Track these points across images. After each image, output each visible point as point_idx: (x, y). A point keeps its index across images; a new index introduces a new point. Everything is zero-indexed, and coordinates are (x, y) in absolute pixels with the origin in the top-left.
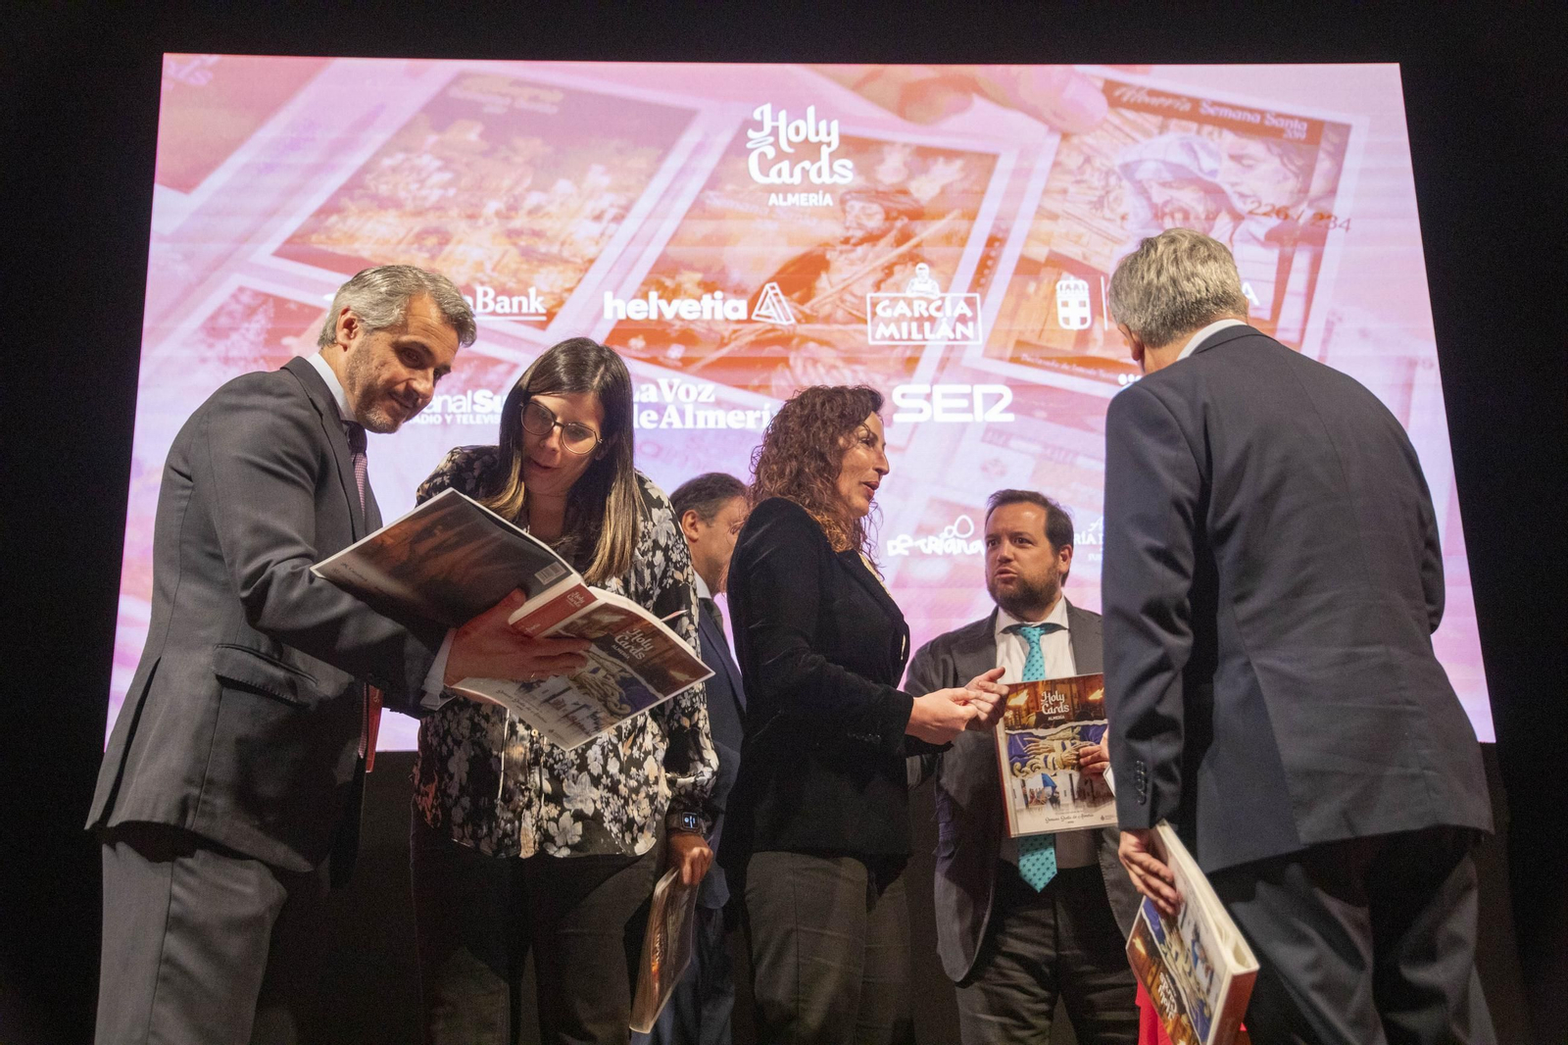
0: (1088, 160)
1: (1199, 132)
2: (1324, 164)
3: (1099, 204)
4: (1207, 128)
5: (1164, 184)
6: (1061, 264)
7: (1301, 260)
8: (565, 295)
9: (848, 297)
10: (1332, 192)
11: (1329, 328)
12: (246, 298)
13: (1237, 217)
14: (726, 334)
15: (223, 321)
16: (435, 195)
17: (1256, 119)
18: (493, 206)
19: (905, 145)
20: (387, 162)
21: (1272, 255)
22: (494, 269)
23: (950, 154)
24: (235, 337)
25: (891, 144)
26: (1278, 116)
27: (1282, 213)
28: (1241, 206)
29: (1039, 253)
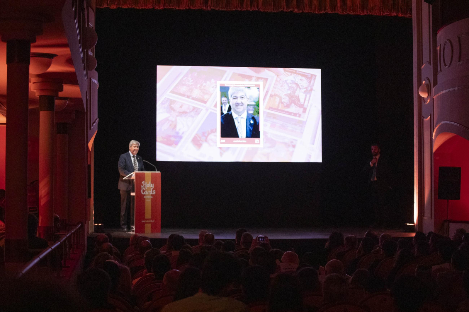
0: (281, 80)
1: (296, 76)
2: (312, 82)
3: (282, 86)
4: (297, 75)
5: (291, 83)
6: (276, 95)
7: (308, 96)
8: (208, 99)
10: (313, 85)
11: (311, 105)
13: (300, 89)
16: (191, 84)
17: (304, 74)
18: (199, 85)
19: (255, 77)
20: (184, 79)
21: (304, 95)
23: (261, 78)
25: (253, 76)
26: (307, 73)
27: (306, 88)
28: (301, 87)
29: (273, 94)
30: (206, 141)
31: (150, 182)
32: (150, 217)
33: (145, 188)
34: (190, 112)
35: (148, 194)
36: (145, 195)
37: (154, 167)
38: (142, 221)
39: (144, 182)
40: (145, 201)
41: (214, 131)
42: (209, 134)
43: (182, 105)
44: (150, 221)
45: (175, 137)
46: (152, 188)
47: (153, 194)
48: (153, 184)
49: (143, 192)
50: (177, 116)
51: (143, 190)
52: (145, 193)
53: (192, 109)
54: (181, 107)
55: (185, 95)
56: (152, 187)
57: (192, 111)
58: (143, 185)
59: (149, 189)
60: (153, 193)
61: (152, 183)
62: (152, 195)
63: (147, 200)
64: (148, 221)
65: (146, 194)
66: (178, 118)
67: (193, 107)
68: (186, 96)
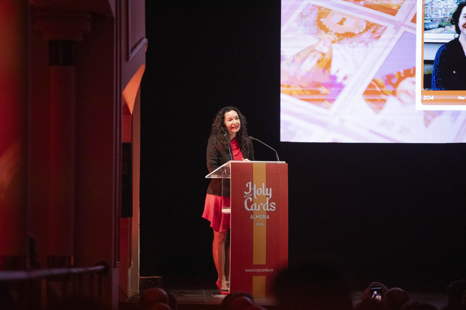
12: (310, 7)
15: (304, 14)
24: (308, 18)
30: (394, 93)
31: (264, 184)
32: (264, 262)
33: (252, 197)
34: (360, 33)
35: (259, 209)
36: (252, 212)
37: (275, 151)
38: (246, 271)
39: (250, 183)
40: (253, 225)
41: (412, 72)
42: (401, 79)
43: (344, 19)
44: (264, 270)
45: (327, 85)
46: (269, 197)
47: (271, 209)
48: (271, 189)
49: (249, 207)
50: (333, 42)
51: (249, 200)
52: (253, 208)
53: (364, 28)
54: (341, 23)
56: (268, 195)
57: (364, 32)
58: (248, 191)
59: (262, 199)
60: (270, 207)
61: (268, 186)
62: (268, 213)
63: (256, 225)
64: (258, 270)
65: (255, 209)
66: (335, 45)
67: (368, 22)
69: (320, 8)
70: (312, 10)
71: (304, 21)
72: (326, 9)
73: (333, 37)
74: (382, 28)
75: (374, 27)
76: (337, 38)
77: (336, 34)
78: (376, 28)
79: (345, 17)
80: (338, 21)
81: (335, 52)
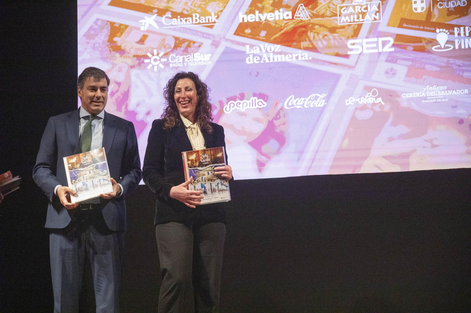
8: (219, 13)
9: (331, 6)
12: (99, 23)
14: (283, 25)
15: (92, 32)
22: (191, 5)
24: (97, 39)
34: (166, 54)
50: (132, 67)
53: (172, 46)
55: (154, 8)
57: (172, 51)
67: (177, 39)
68: (155, 11)
69: (112, 24)
70: (102, 28)
71: (92, 42)
72: (121, 25)
73: (130, 61)
74: (196, 45)
75: (187, 43)
76: (137, 62)
77: (134, 56)
78: (189, 46)
79: (146, 34)
80: (138, 39)
81: (133, 79)
